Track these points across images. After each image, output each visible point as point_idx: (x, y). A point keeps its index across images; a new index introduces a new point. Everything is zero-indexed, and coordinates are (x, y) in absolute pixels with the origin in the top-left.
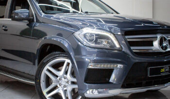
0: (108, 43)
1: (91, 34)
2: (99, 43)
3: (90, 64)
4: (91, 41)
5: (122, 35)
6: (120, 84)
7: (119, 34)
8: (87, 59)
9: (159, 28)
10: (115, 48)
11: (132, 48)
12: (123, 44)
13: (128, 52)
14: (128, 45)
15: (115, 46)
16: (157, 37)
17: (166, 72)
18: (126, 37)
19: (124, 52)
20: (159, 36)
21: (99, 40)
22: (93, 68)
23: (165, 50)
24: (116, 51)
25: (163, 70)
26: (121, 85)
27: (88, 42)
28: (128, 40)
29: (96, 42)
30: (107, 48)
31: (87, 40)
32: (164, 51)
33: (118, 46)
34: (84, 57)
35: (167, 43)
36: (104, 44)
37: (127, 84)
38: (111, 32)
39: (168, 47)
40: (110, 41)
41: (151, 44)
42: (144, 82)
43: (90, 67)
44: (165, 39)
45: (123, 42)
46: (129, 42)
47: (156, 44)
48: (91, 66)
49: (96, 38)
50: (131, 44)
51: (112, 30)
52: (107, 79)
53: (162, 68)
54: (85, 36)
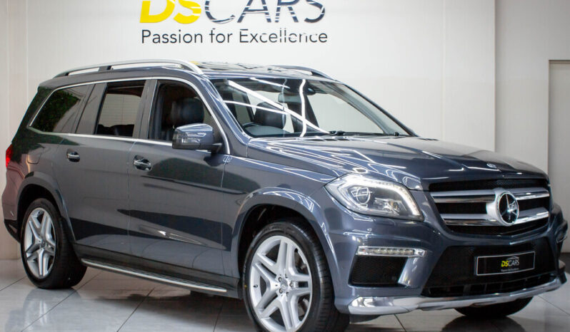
0: (395, 205)
1: (363, 187)
2: (377, 206)
3: (360, 247)
4: (362, 200)
5: (424, 191)
6: (419, 287)
7: (418, 187)
8: (354, 238)
9: (498, 176)
10: (410, 216)
11: (443, 217)
12: (425, 208)
13: (436, 225)
14: (434, 212)
15: (409, 212)
16: (494, 196)
17: (513, 267)
18: (433, 195)
19: (427, 225)
20: (498, 194)
21: (377, 200)
22: (367, 254)
23: (510, 221)
24: (412, 223)
25: (505, 264)
26: (420, 291)
27: (355, 203)
28: (437, 201)
29: (371, 204)
30: (392, 215)
31: (355, 199)
32: (510, 224)
33: (415, 212)
34: (349, 233)
35: (517, 208)
36: (388, 207)
37: (431, 290)
38: (402, 185)
39: (518, 214)
40: (399, 202)
41: (481, 209)
42: (466, 287)
43: (360, 253)
44: (511, 199)
45: (426, 204)
46: (437, 204)
47: (492, 209)
48: (363, 251)
49: (373, 197)
50: (441, 208)
51: (405, 180)
52: (393, 278)
53: (505, 259)
54: (349, 190)
